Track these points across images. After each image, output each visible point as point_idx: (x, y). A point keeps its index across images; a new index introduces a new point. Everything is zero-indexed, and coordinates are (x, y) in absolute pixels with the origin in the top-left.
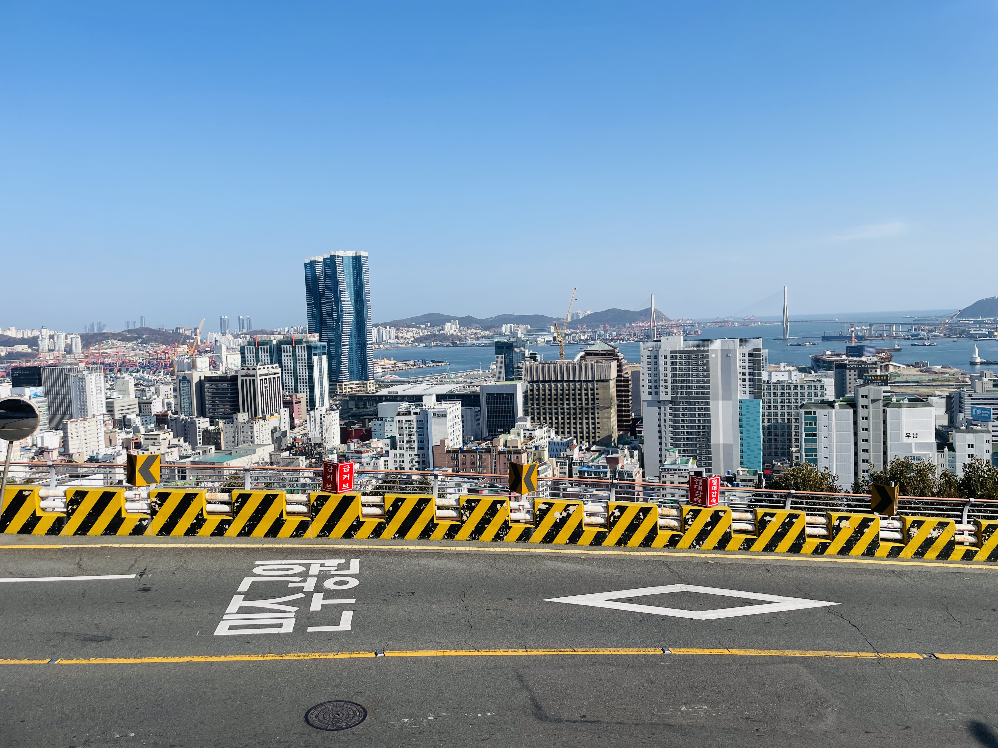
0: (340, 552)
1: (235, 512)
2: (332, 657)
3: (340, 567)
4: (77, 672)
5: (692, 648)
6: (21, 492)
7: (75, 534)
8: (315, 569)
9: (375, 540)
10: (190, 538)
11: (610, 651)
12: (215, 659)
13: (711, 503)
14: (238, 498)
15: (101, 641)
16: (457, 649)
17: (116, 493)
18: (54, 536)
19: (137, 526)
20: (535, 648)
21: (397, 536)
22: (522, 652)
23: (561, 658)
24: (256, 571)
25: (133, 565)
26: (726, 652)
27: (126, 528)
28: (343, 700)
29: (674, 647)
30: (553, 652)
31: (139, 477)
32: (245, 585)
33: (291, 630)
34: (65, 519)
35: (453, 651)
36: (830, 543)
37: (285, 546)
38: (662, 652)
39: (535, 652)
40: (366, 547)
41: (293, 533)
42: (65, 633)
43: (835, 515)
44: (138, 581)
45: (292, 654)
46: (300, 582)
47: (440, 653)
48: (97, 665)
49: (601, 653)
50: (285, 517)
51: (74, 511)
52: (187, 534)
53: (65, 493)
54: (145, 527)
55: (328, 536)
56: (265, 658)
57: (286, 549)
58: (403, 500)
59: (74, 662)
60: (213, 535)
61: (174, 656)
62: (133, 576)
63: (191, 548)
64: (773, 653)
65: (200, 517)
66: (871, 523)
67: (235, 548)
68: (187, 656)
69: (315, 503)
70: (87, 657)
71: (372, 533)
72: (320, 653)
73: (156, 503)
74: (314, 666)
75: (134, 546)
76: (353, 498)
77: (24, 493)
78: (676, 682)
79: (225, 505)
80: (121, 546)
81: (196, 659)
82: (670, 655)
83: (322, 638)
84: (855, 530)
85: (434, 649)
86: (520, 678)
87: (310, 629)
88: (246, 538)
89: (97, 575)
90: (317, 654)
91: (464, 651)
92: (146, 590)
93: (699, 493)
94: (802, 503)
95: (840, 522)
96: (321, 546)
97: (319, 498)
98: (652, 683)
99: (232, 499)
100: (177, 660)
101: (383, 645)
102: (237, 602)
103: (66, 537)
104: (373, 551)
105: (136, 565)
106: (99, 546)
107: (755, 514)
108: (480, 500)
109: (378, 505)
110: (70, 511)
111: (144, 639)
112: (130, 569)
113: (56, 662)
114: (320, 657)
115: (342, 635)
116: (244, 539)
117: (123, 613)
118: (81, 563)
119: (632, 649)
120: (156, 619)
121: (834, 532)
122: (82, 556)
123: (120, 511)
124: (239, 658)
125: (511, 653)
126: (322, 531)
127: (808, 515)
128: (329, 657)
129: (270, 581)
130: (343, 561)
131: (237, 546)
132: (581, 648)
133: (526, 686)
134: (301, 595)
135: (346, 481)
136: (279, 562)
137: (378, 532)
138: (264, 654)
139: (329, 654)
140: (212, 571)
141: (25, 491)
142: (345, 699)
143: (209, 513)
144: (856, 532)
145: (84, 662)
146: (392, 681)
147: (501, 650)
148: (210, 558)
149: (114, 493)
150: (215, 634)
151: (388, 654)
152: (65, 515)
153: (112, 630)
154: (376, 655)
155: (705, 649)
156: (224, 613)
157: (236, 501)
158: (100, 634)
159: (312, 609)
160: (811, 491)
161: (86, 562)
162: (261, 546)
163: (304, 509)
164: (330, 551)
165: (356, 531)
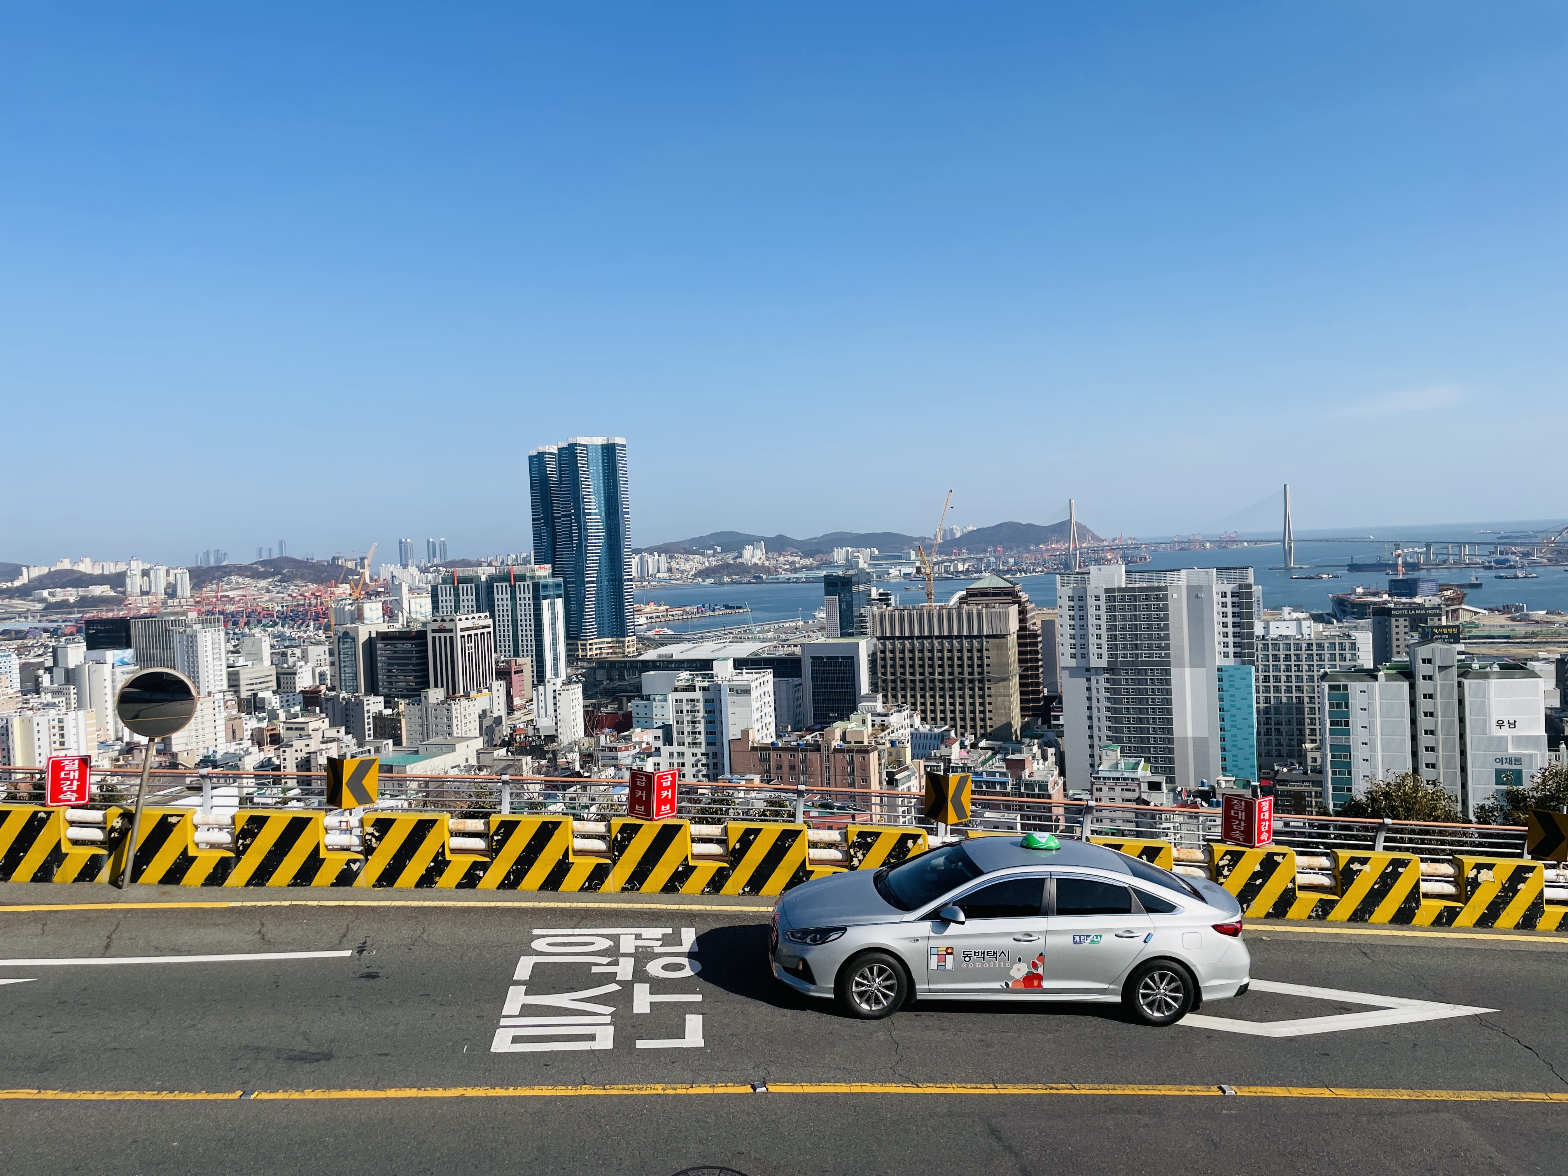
0: (662, 917)
1: (493, 851)
2: (684, 1091)
3: (666, 940)
4: (288, 1113)
5: (1270, 1085)
6: (165, 817)
7: (248, 884)
8: (628, 944)
9: (713, 897)
10: (425, 891)
11: (1133, 1089)
12: (499, 1092)
13: (1260, 841)
14: (499, 828)
15: (317, 1060)
16: (883, 1081)
17: (311, 819)
18: (215, 888)
19: (343, 872)
20: (1009, 1082)
21: (747, 890)
22: (988, 1090)
23: (1054, 1099)
24: (537, 945)
25: (344, 936)
26: (1326, 1093)
27: (326, 875)
28: (715, 1165)
29: (1239, 1083)
30: (1040, 1090)
31: (347, 795)
32: (524, 969)
33: (609, 1045)
34: (233, 861)
35: (876, 1085)
36: (1461, 908)
37: (574, 905)
38: (1220, 1093)
39: (1011, 1090)
40: (702, 907)
41: (584, 884)
42: (257, 1048)
43: (1469, 861)
44: (357, 962)
45: (620, 1086)
46: (608, 964)
47: (856, 1088)
48: (317, 1101)
49: (1119, 1092)
50: (571, 859)
51: (246, 847)
52: (419, 884)
53: (233, 818)
54: (356, 874)
55: (638, 889)
56: (579, 1093)
57: (577, 910)
58: (757, 832)
59: (280, 1095)
60: (459, 886)
61: (435, 1087)
62: (348, 953)
63: (429, 907)
64: (1404, 1095)
65: (440, 858)
66: (1530, 875)
67: (497, 908)
68: (455, 1087)
69: (619, 836)
70: (299, 1087)
71: (708, 885)
72: (664, 1085)
73: (372, 834)
74: (658, 1107)
75: (341, 903)
76: (678, 828)
77: (170, 819)
78: (1256, 1144)
79: (478, 840)
80: (320, 903)
81: (471, 1092)
82: (1235, 1097)
83: (662, 1059)
84: (1503, 885)
85: (845, 1082)
86: (994, 1132)
87: (641, 1044)
88: (511, 891)
89: (292, 951)
90: (659, 1087)
91: (894, 1085)
92: (371, 976)
93: (1239, 824)
94: (1402, 840)
95: (1479, 872)
96: (630, 906)
97: (625, 828)
98: (1215, 1145)
99: (489, 829)
100: (439, 1093)
101: (762, 1073)
102: (516, 999)
103: (233, 889)
104: (714, 915)
105: (350, 934)
106: (287, 903)
107: (1335, 859)
108: (880, 833)
109: (717, 839)
110: (241, 848)
111: (383, 1058)
112: (340, 942)
113: (252, 1097)
114: (666, 1092)
115: (692, 1055)
116: (509, 892)
117: (343, 1014)
118: (264, 930)
119: (1170, 1087)
120: (395, 1025)
121: (1469, 889)
122: (263, 920)
123: (317, 848)
124: (536, 1091)
125: (970, 1090)
126: (630, 881)
127: (1423, 860)
128: (679, 1091)
129: (561, 964)
130: (669, 931)
131: (499, 904)
132: (1083, 1083)
133: (1009, 1148)
134: (613, 987)
135: (666, 801)
136: (569, 931)
137: (717, 882)
138: (575, 1085)
139: (679, 1086)
140: (469, 946)
141: (172, 816)
142: (719, 1165)
143: (453, 851)
144: (1504, 889)
145: (296, 1096)
146: (789, 1134)
147: (954, 1085)
148: (462, 923)
149: (310, 819)
150: (492, 1050)
151: (772, 1089)
152: (232, 855)
153: (331, 1042)
154: (755, 1090)
155: (1290, 1088)
156: (500, 1016)
157: (496, 833)
158: (312, 1050)
159: (637, 1010)
160: (1418, 820)
161: (273, 931)
162: (536, 904)
163: (600, 845)
164: (646, 913)
165: (682, 882)
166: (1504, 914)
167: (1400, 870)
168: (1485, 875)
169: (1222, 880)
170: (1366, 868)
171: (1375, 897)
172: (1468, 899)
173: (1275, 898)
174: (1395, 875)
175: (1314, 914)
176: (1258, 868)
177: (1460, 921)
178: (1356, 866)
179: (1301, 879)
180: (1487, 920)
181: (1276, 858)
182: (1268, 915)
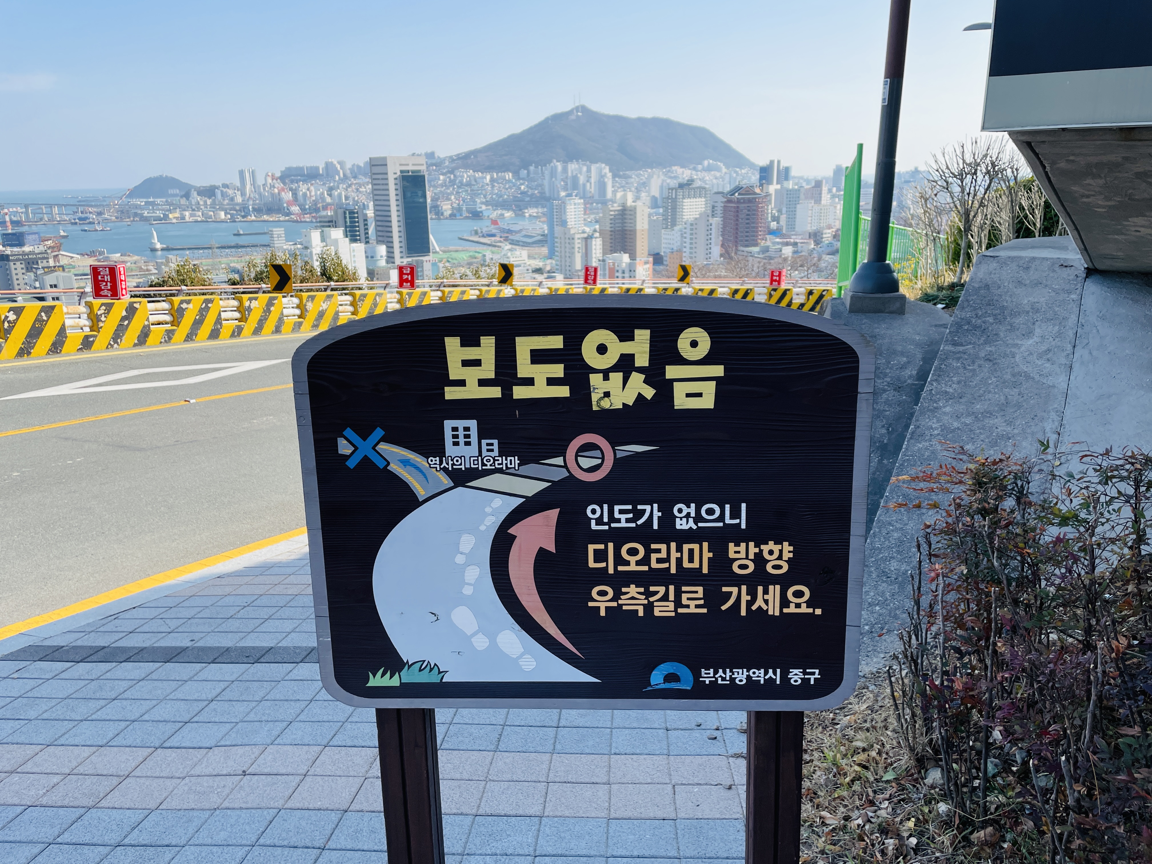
13: (123, 295)
36: (245, 324)
66: (276, 302)
84: (264, 309)
93: (106, 285)
95: (250, 304)
107: (172, 303)
121: (247, 313)
144: (264, 311)
166: (265, 326)
167: (210, 305)
168: (254, 304)
169: (101, 324)
170: (190, 306)
171: (198, 323)
172: (247, 319)
173: (138, 333)
174: (207, 309)
175: (163, 340)
176: (124, 313)
177: (245, 332)
178: (184, 306)
179: (153, 319)
180: (257, 331)
181: (135, 305)
182: (135, 345)
